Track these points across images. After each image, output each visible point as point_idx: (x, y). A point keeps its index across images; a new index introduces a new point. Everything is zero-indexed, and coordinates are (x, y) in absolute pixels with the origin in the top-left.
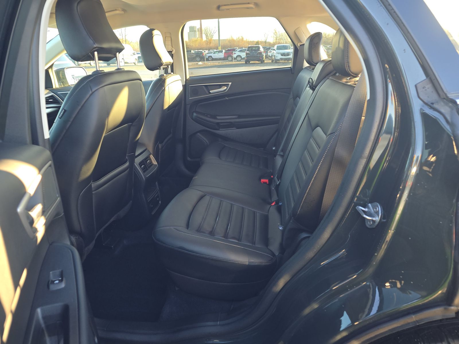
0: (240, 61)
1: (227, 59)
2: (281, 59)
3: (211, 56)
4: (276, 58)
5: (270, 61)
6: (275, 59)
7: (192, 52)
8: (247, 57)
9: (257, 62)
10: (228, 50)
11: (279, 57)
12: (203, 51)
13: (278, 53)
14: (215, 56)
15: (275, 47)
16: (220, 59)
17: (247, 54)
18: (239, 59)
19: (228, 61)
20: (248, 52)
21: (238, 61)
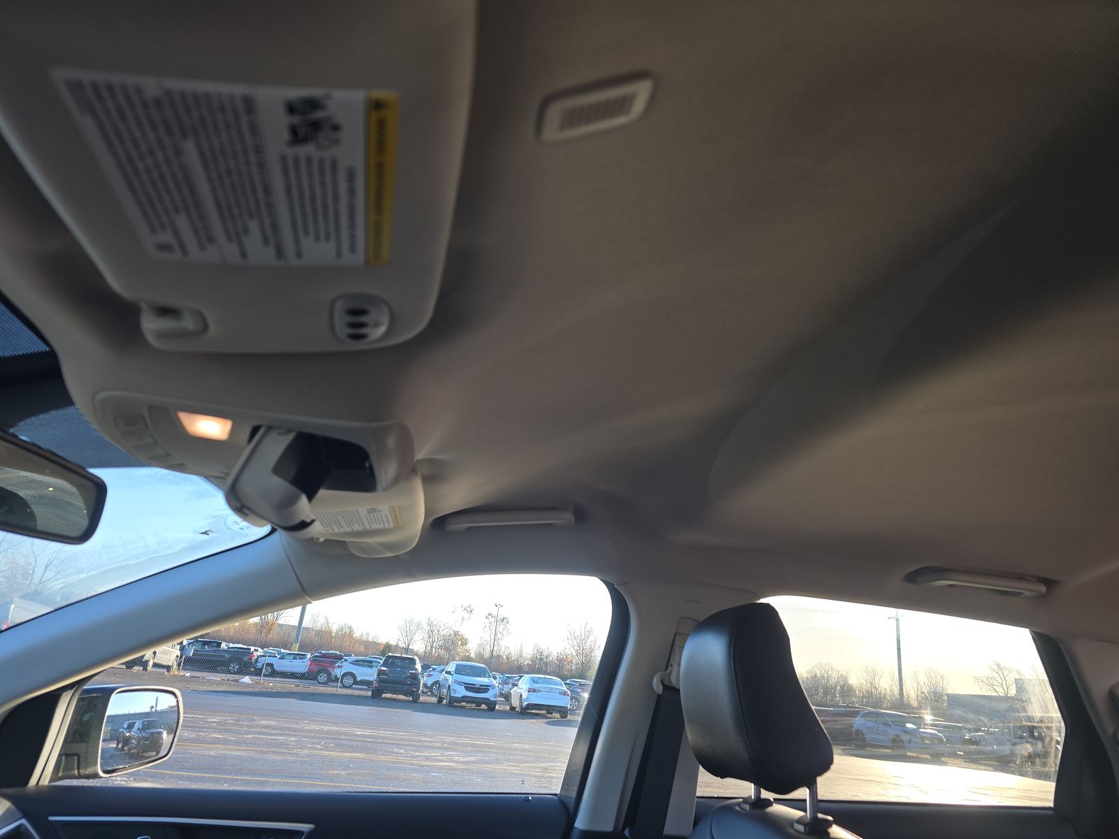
0: (350, 687)
1: (315, 678)
2: (464, 699)
3: (271, 665)
4: (452, 695)
5: (434, 700)
6: (451, 697)
7: (224, 646)
8: (380, 681)
9: (401, 697)
10: (324, 656)
11: (461, 692)
12: (252, 649)
13: (459, 683)
14: (280, 665)
15: (451, 667)
16: (293, 675)
17: (380, 672)
18: (348, 681)
19: (315, 682)
20: (383, 668)
21: (344, 687)
